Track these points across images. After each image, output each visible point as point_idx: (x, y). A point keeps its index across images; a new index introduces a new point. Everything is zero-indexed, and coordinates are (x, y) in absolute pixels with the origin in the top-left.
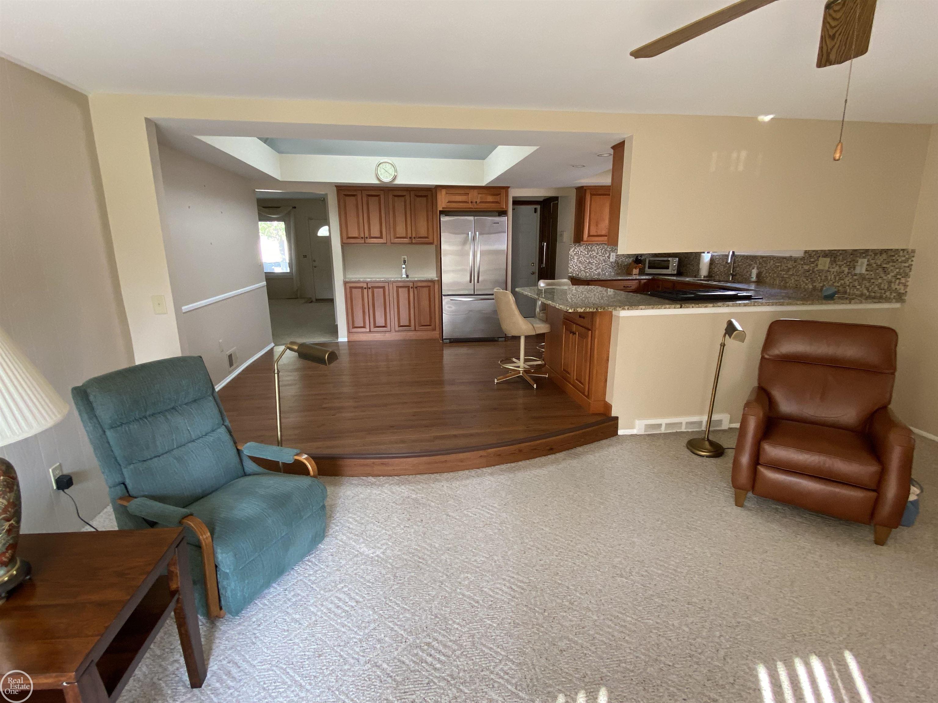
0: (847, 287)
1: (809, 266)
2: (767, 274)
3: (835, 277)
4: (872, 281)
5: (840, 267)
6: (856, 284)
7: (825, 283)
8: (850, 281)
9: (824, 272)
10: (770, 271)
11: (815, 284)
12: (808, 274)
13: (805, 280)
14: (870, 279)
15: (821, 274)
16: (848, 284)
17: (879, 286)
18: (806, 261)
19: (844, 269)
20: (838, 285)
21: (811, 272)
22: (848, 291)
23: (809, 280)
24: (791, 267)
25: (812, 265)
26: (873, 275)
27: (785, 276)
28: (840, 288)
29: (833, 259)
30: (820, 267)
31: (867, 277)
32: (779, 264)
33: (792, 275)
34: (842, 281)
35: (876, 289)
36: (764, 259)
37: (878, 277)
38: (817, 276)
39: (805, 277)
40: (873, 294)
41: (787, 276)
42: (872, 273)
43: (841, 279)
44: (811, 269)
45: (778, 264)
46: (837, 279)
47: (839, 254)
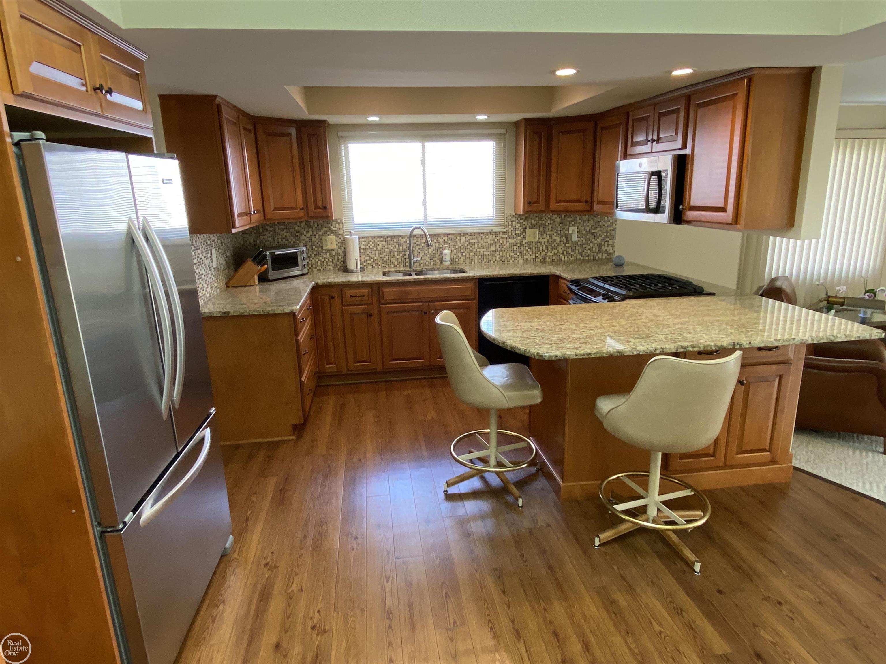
0: (561, 256)
1: (515, 240)
2: (458, 254)
3: (547, 248)
4: (584, 246)
5: (551, 236)
6: (570, 250)
7: (537, 255)
8: (563, 249)
9: (534, 244)
10: (462, 251)
11: (525, 257)
12: (515, 247)
13: (512, 254)
14: (581, 245)
15: (531, 246)
16: (562, 252)
17: (591, 249)
18: (510, 234)
19: (555, 238)
20: (551, 254)
21: (519, 245)
22: (563, 259)
23: (518, 254)
24: (492, 242)
25: (519, 238)
26: (584, 241)
27: (485, 253)
28: (554, 258)
29: (541, 229)
30: (529, 239)
31: (579, 243)
32: (476, 241)
33: (496, 250)
34: (556, 251)
35: (589, 252)
36: (449, 236)
37: (589, 242)
38: (527, 248)
39: (513, 251)
40: (587, 258)
41: (489, 253)
42: (583, 239)
43: (553, 248)
44: (519, 241)
45: (473, 241)
46: (549, 249)
47: (547, 224)
